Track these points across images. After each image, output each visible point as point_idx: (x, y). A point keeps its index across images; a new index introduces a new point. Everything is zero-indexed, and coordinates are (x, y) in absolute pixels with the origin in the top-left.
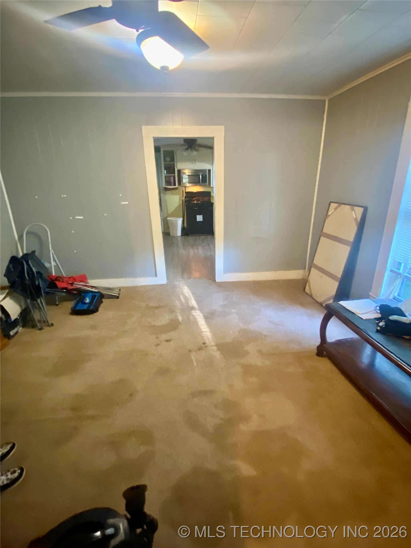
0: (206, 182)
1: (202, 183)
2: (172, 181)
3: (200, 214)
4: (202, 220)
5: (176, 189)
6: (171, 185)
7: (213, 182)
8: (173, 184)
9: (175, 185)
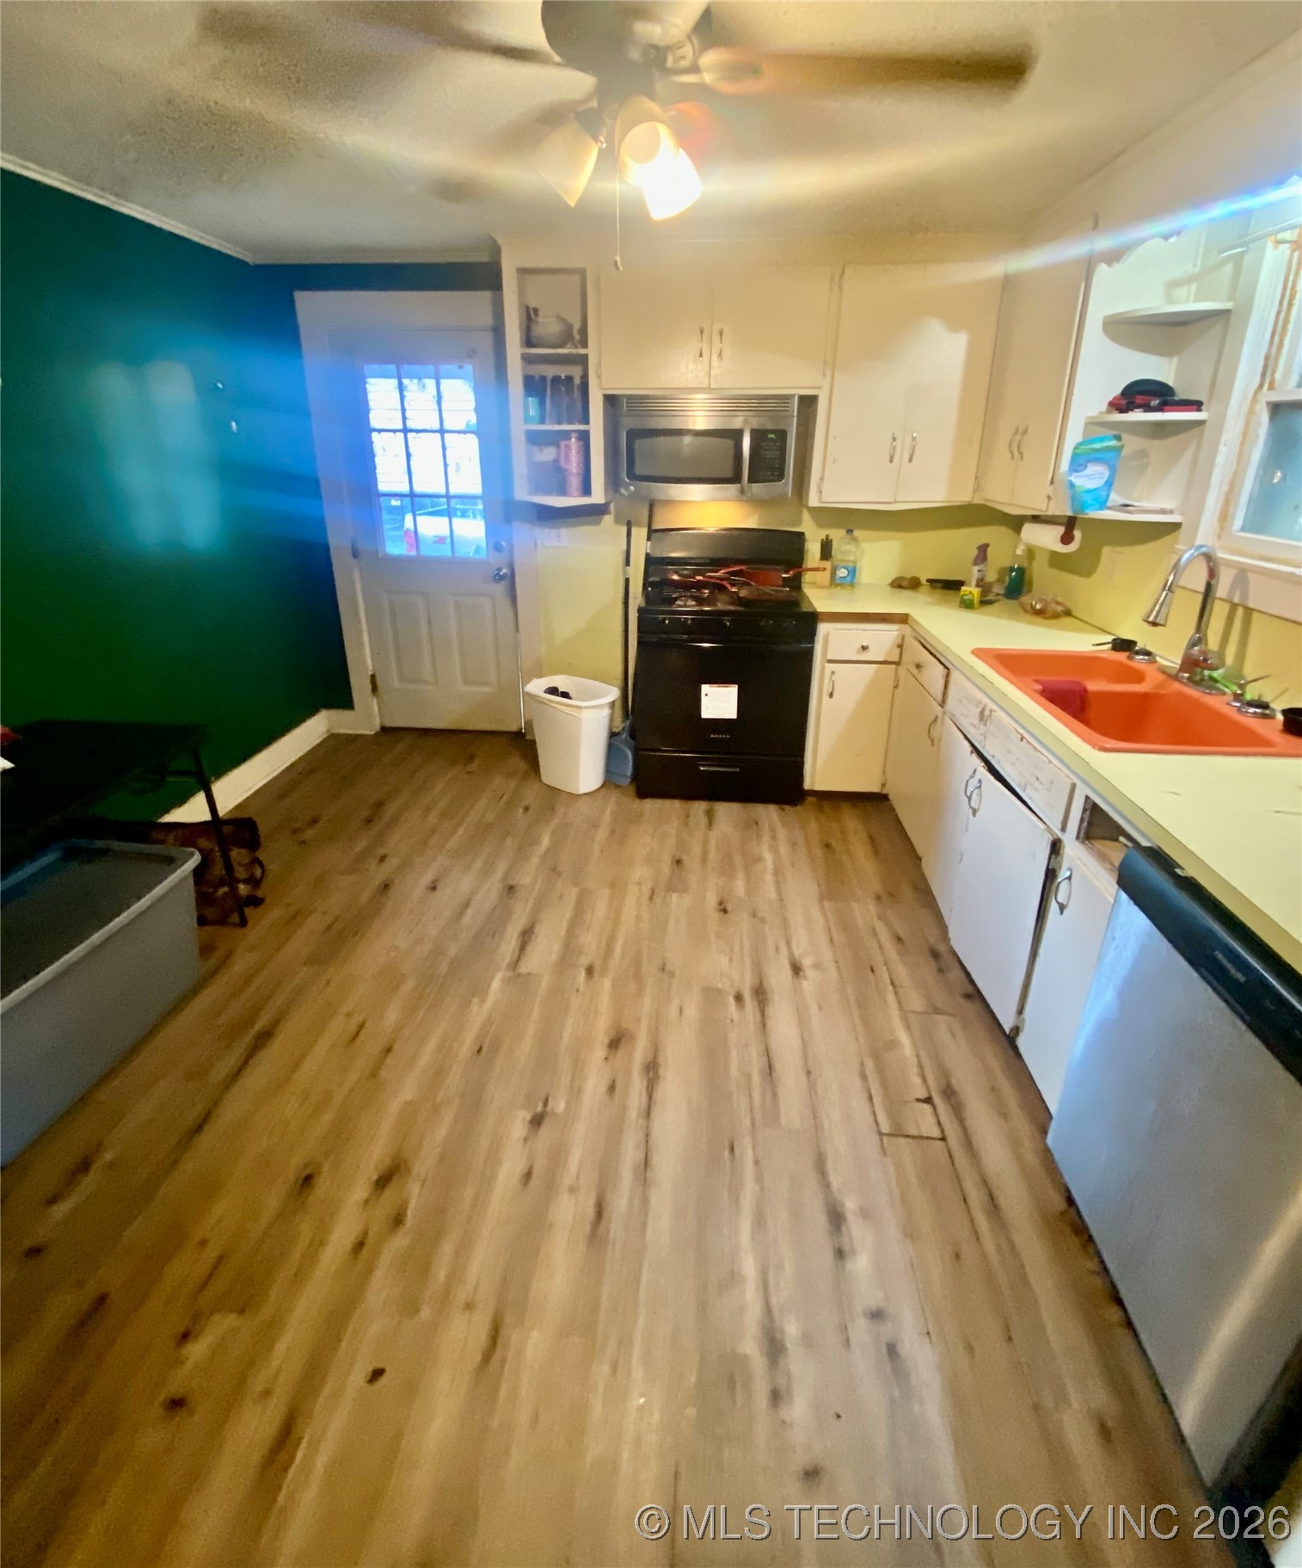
0: (779, 475)
1: (751, 480)
2: (574, 465)
3: (721, 679)
4: (730, 712)
5: (596, 512)
6: (563, 492)
7: (822, 479)
8: (575, 482)
9: (586, 490)
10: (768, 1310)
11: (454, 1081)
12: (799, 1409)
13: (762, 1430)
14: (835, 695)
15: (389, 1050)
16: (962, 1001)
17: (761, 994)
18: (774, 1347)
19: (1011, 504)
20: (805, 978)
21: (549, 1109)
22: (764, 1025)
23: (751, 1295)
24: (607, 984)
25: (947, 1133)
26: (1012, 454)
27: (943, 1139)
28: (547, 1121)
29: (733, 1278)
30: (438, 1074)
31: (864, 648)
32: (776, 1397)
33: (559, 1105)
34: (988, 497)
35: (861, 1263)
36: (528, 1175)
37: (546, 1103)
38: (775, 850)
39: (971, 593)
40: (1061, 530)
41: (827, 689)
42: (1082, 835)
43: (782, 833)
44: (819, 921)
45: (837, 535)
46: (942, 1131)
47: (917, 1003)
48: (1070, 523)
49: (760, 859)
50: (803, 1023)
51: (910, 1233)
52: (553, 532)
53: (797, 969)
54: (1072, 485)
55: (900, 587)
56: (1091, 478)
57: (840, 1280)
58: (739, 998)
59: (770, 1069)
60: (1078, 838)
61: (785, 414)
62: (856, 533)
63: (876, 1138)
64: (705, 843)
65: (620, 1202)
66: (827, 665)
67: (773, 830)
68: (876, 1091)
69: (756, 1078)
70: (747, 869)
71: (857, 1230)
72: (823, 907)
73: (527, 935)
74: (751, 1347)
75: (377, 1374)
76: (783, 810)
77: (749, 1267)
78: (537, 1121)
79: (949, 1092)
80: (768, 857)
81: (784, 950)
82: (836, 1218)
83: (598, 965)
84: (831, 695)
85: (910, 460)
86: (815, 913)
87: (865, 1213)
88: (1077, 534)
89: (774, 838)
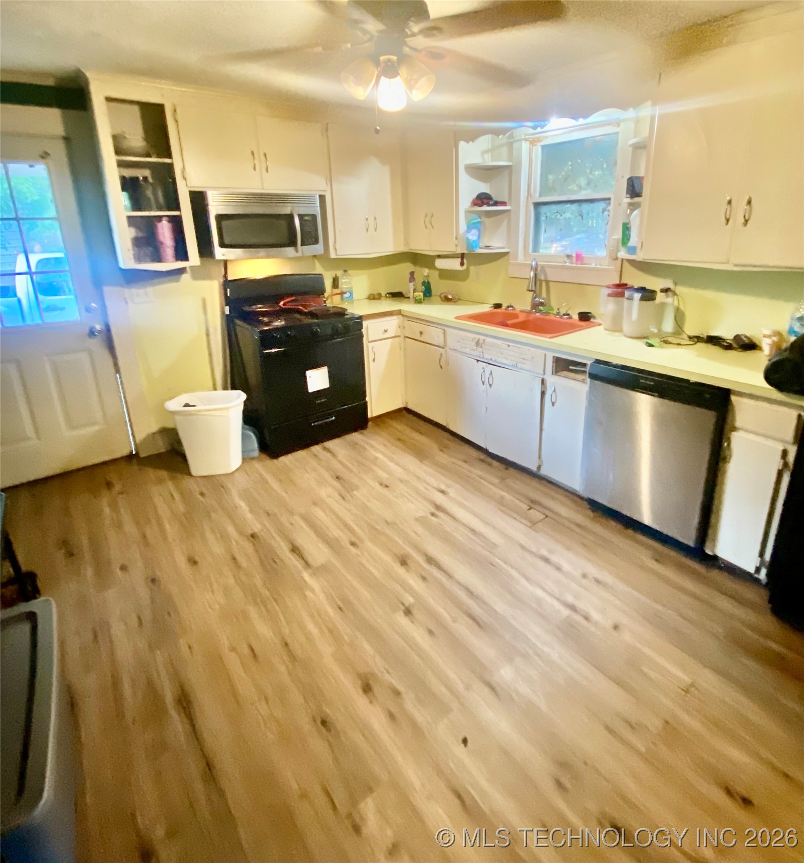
0: (316, 240)
1: (302, 244)
2: (168, 240)
7: (335, 242)
10: (558, 599)
11: (345, 629)
12: (595, 615)
13: (593, 629)
14: (375, 360)
15: (286, 644)
16: (506, 471)
17: (438, 507)
18: (573, 608)
19: (431, 251)
20: (449, 493)
21: (407, 605)
22: (454, 518)
23: (549, 599)
24: (369, 544)
25: (546, 514)
26: (426, 226)
27: (547, 516)
28: (411, 609)
29: (539, 601)
30: (333, 632)
31: (386, 331)
32: (587, 618)
33: (409, 600)
34: (412, 248)
35: (566, 566)
36: (431, 632)
37: (403, 604)
38: (377, 450)
39: (419, 295)
40: (459, 260)
41: (371, 357)
42: (554, 372)
43: (374, 443)
44: (430, 470)
45: (339, 273)
46: (544, 514)
47: (496, 481)
48: (462, 256)
49: (376, 458)
50: (466, 508)
51: (568, 549)
52: (141, 291)
53: (443, 492)
54: (468, 239)
55: (374, 299)
56: (473, 236)
57: (567, 575)
58: (433, 514)
59: (473, 531)
60: (552, 374)
61: (314, 205)
62: (349, 272)
63: (529, 529)
64: (341, 463)
65: (477, 610)
66: (369, 344)
67: (368, 443)
68: (515, 516)
69: (473, 537)
70: (375, 464)
71: (554, 558)
72: (424, 464)
73: (295, 550)
74: (566, 612)
75: (465, 741)
76: (362, 433)
77: (540, 593)
78: (408, 612)
79: (533, 502)
80: (379, 455)
81: (429, 487)
82: (546, 560)
83: (354, 540)
84: (374, 360)
85: (376, 230)
86: (424, 467)
87: (551, 551)
88: (465, 261)
89: (372, 446)
